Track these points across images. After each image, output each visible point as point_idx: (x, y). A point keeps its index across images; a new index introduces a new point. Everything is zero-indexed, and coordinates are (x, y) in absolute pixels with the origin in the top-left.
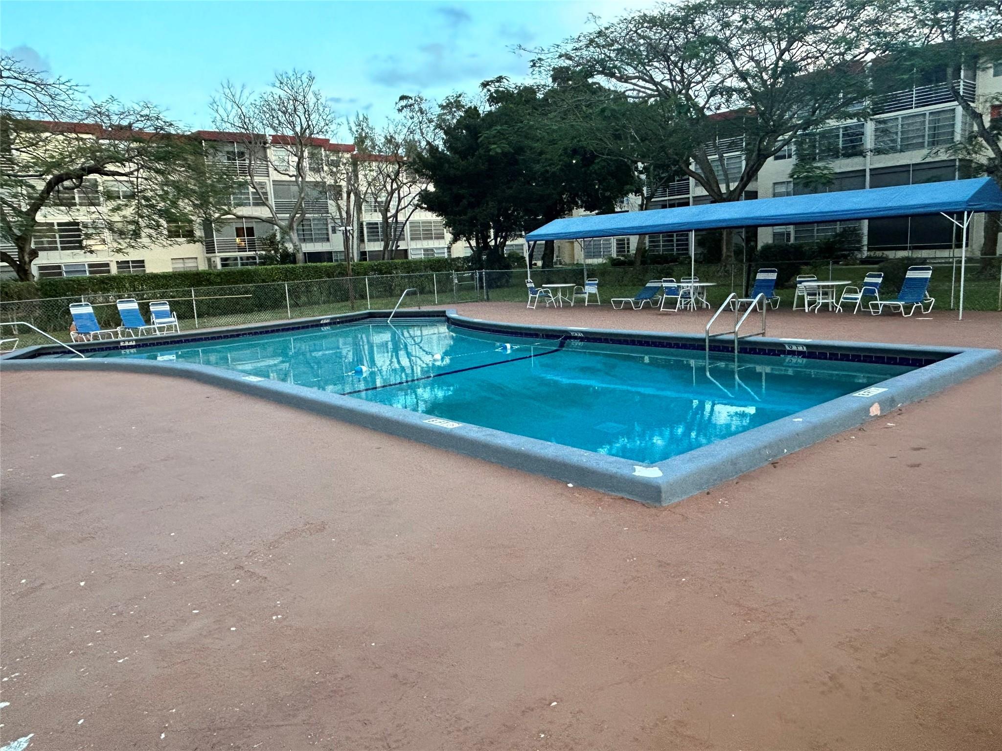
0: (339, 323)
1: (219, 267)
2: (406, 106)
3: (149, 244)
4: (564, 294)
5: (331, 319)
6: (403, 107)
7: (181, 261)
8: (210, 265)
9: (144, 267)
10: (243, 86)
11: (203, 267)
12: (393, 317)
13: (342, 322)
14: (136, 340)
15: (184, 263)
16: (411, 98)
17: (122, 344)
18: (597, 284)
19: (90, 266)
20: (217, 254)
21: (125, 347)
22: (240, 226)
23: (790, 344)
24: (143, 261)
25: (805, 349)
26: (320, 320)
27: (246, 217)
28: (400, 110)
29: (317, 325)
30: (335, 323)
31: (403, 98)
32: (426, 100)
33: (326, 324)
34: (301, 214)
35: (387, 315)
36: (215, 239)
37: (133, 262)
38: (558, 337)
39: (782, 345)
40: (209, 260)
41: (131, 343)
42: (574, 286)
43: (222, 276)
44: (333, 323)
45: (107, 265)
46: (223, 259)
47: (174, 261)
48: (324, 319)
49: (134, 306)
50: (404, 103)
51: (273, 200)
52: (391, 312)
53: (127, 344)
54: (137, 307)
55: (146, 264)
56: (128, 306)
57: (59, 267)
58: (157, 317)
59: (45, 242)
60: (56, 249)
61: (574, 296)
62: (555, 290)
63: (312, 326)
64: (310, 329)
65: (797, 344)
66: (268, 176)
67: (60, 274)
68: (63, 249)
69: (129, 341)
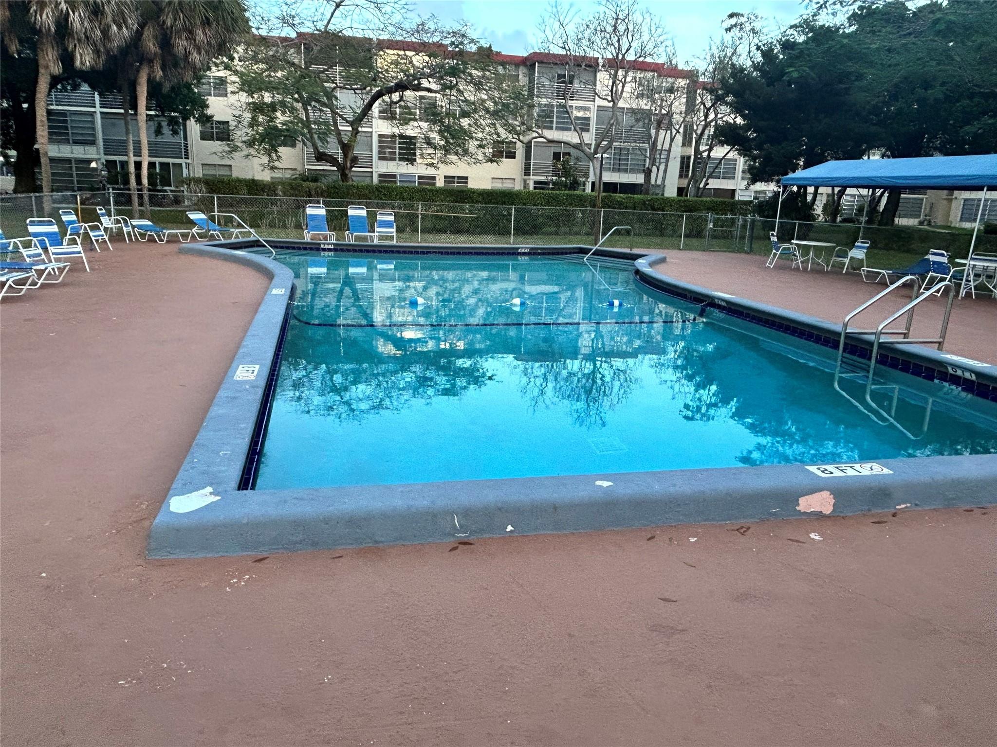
0: (539, 254)
1: (531, 188)
2: (735, 25)
3: (457, 161)
4: (817, 256)
5: (532, 249)
6: (732, 27)
7: (500, 181)
8: (525, 187)
9: (466, 183)
10: (571, 5)
11: (518, 187)
12: (593, 254)
13: (544, 254)
14: (334, 244)
15: (502, 183)
16: (742, 15)
17: (322, 246)
18: (868, 248)
19: (420, 177)
20: (531, 177)
21: (324, 250)
22: (557, 150)
23: (955, 366)
24: (466, 178)
25: (974, 377)
26: (518, 248)
27: (565, 143)
28: (728, 30)
29: (513, 253)
30: (534, 254)
31: (731, 16)
32: (762, 18)
33: (524, 254)
34: (609, 142)
35: (584, 251)
36: (532, 161)
37: (458, 177)
38: (702, 301)
39: (942, 364)
40: (525, 181)
41: (330, 247)
42: (835, 247)
43: (485, 196)
44: (533, 253)
45: (434, 178)
46: (536, 183)
47: (494, 180)
48: (522, 248)
49: (363, 213)
50: (733, 21)
51: (595, 126)
52: (592, 249)
53: (326, 247)
54: (366, 215)
55: (469, 181)
56: (356, 212)
57: (395, 176)
58: (379, 227)
59: (387, 153)
60: (394, 159)
61: (834, 259)
62: (806, 250)
63: (509, 254)
64: (506, 256)
65: (964, 369)
66: (594, 101)
67: (395, 182)
68: (400, 160)
69: (328, 244)
